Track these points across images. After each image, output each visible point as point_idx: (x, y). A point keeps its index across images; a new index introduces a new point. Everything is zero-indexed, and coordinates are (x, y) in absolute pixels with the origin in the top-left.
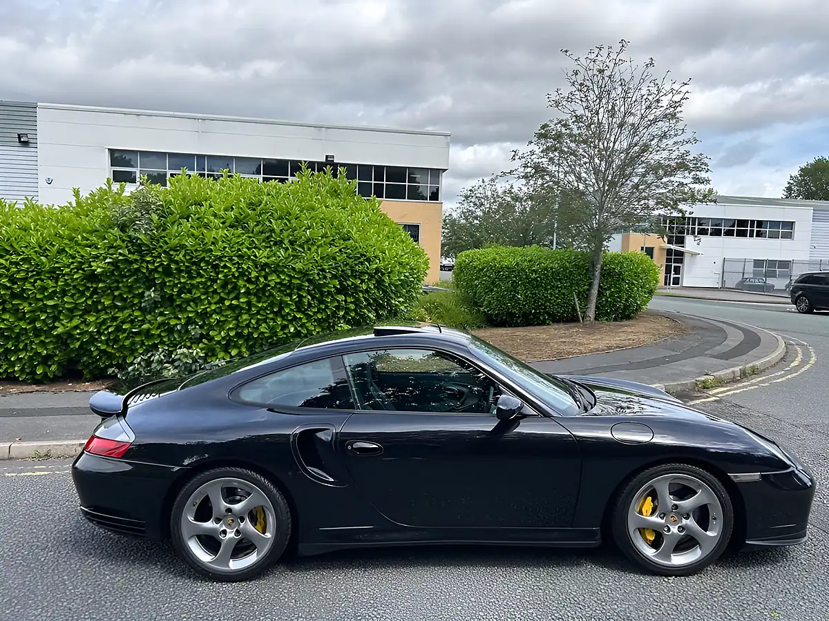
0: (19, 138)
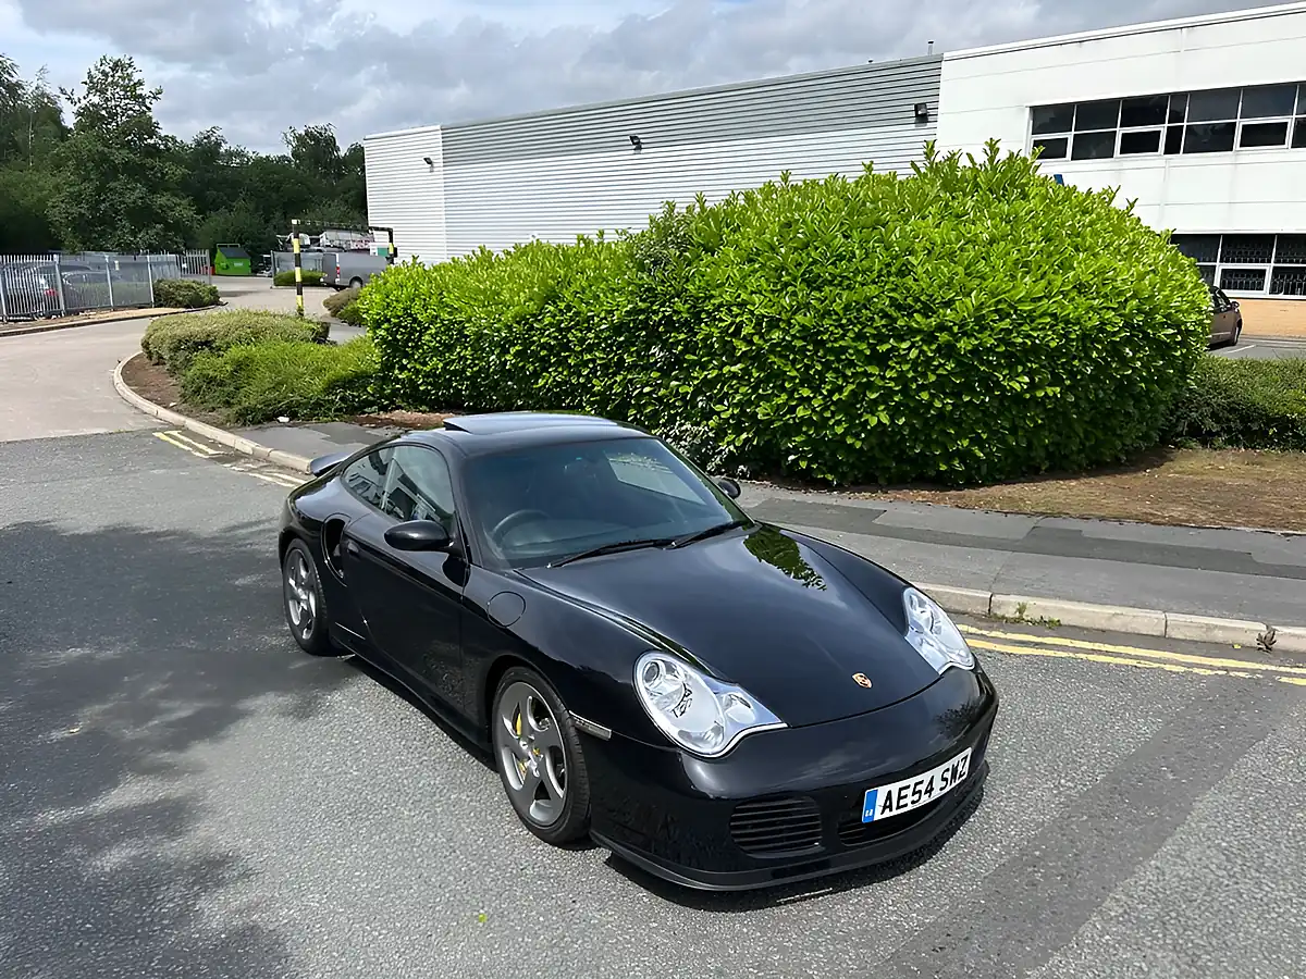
0: (916, 110)
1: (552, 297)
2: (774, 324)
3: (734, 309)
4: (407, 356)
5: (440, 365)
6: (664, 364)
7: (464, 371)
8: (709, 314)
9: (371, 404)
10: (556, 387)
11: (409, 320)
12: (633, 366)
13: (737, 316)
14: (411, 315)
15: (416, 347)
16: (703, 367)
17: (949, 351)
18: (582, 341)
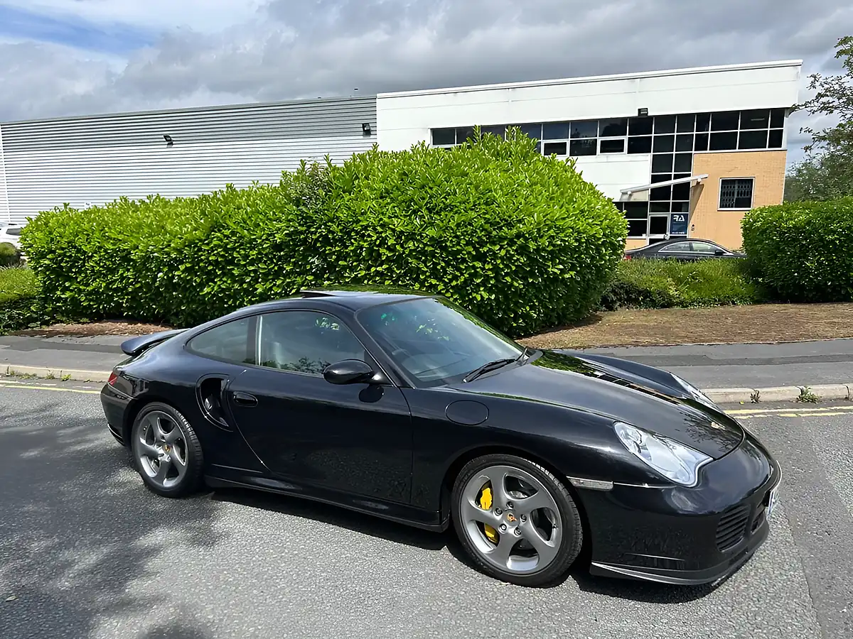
0: (363, 127)
1: (216, 227)
2: (411, 236)
3: (378, 228)
4: (70, 279)
5: (104, 284)
6: (317, 270)
7: (125, 288)
8: (357, 233)
9: (35, 320)
10: (220, 292)
11: (73, 251)
12: (291, 272)
13: (381, 233)
14: (75, 247)
15: (80, 272)
16: (352, 269)
17: (523, 250)
18: (246, 257)
